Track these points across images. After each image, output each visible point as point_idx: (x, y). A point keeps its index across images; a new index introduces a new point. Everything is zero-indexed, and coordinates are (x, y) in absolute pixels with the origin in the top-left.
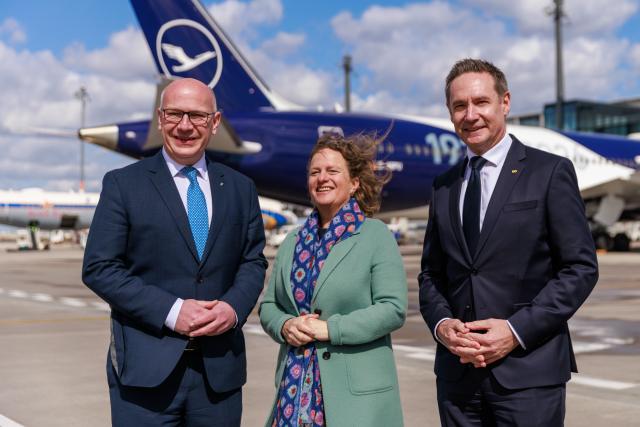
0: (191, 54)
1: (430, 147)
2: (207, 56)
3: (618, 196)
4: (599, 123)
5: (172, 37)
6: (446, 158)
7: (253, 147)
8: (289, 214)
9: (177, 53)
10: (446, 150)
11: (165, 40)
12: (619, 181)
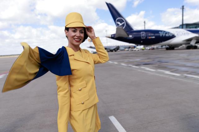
0: (121, 23)
1: (160, 34)
2: (123, 23)
3: (195, 39)
4: (190, 27)
5: (118, 21)
6: (162, 35)
7: (131, 36)
8: (136, 46)
9: (119, 23)
10: (162, 34)
11: (117, 21)
12: (196, 37)
